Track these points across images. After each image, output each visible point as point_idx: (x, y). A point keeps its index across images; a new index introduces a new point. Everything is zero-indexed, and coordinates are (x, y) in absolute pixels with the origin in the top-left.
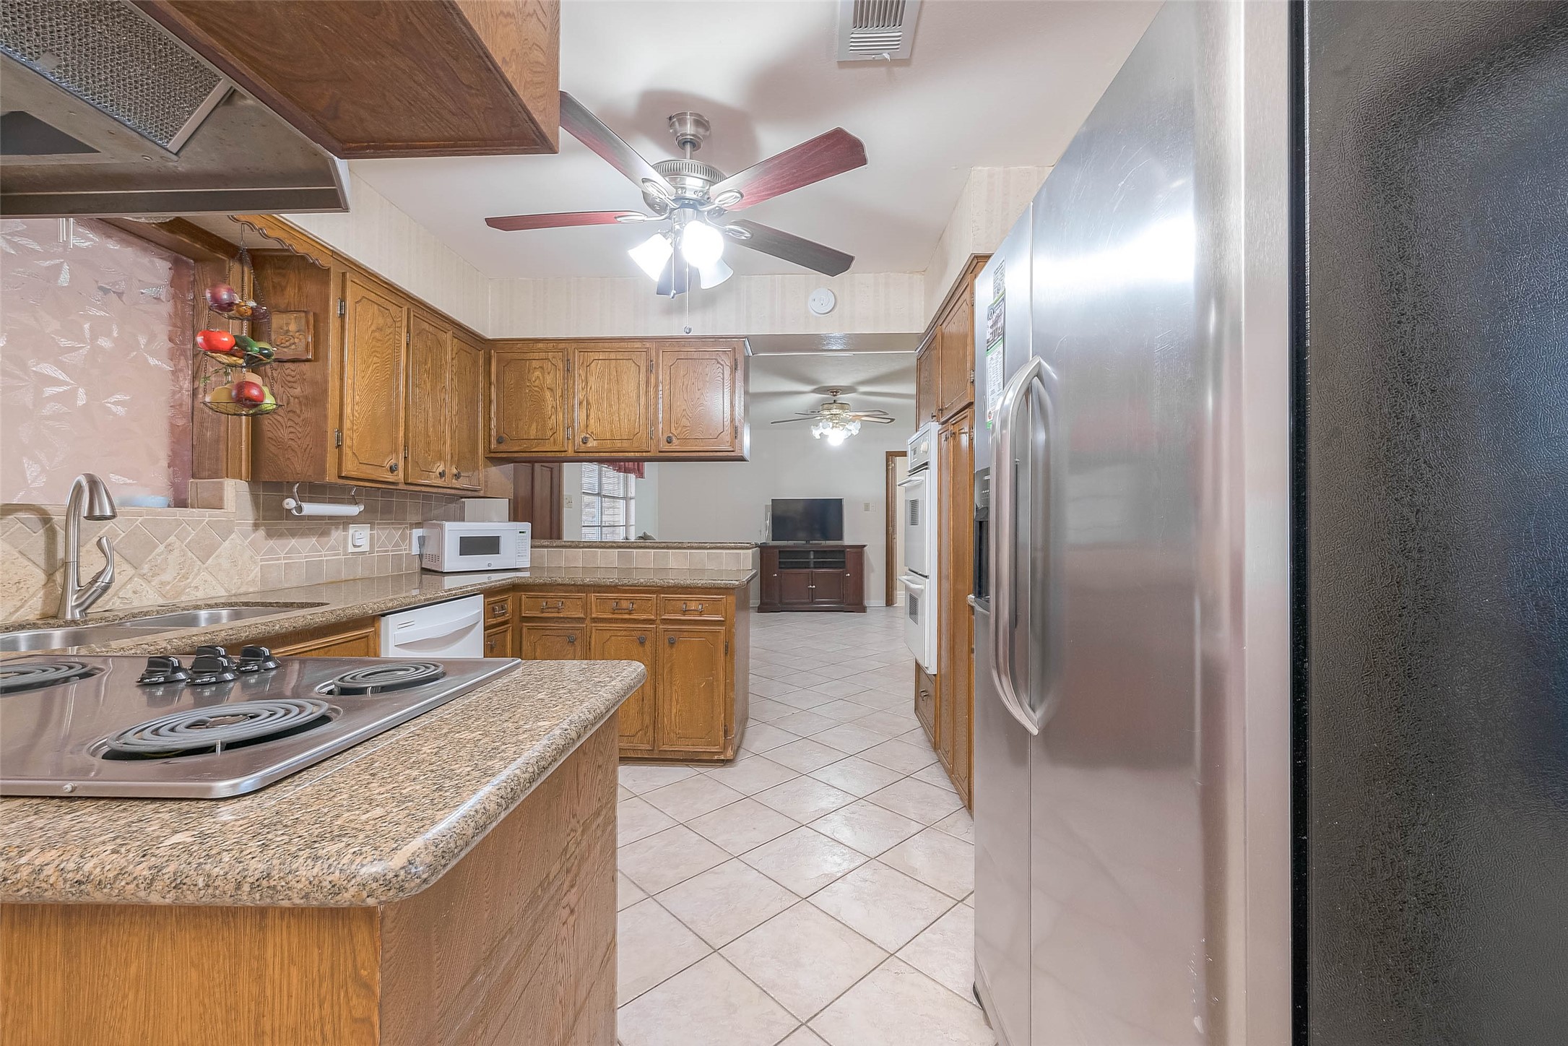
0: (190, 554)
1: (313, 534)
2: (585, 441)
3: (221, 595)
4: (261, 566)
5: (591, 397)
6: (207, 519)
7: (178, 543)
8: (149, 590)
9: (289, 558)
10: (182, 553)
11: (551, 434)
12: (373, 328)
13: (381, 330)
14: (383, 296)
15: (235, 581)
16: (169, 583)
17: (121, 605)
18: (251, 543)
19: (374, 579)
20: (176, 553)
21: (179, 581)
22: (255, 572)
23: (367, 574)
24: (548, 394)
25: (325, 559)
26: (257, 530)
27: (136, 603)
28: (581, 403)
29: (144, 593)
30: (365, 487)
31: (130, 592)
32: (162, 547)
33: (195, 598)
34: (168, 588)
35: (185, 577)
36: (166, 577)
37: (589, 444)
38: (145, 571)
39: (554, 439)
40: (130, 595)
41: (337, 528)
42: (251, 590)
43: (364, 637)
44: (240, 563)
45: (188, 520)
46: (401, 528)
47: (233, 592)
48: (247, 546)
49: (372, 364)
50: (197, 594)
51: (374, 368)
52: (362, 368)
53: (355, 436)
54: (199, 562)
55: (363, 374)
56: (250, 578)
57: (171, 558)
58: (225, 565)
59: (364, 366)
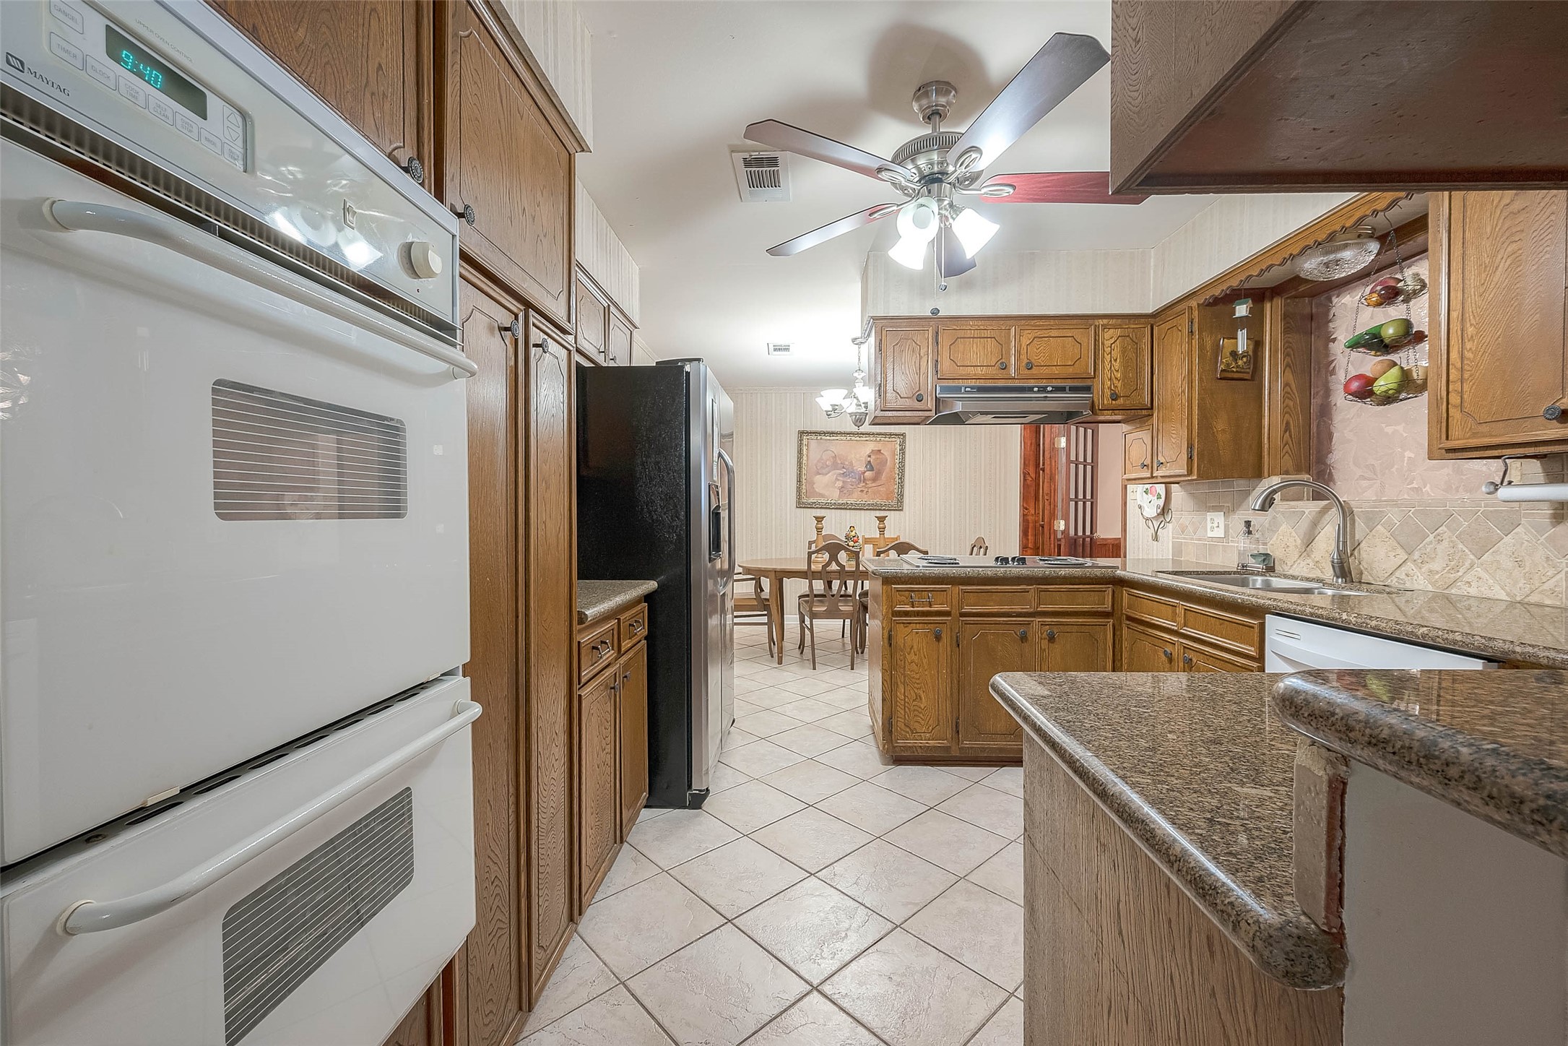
0: (1461, 546)
3: (1501, 598)
6: (1482, 509)
7: (1448, 534)
8: (1419, 575)
10: (1452, 545)
15: (1521, 585)
16: (1437, 572)
17: (1397, 584)
18: (1550, 541)
20: (1445, 543)
21: (1448, 572)
22: (1554, 580)
26: (1559, 522)
29: (1415, 577)
31: (1404, 574)
32: (1431, 537)
33: (1466, 594)
34: (1437, 577)
35: (1455, 569)
36: (1436, 565)
38: (1415, 558)
40: (1403, 576)
42: (1548, 602)
44: (1527, 564)
45: (1458, 510)
47: (1518, 599)
48: (1541, 544)
49: (1503, 261)
50: (1469, 590)
51: (1508, 263)
52: (1480, 280)
53: (1466, 387)
54: (1472, 557)
55: (1482, 290)
56: (1545, 587)
57: (1440, 548)
58: (1507, 563)
59: (1484, 276)
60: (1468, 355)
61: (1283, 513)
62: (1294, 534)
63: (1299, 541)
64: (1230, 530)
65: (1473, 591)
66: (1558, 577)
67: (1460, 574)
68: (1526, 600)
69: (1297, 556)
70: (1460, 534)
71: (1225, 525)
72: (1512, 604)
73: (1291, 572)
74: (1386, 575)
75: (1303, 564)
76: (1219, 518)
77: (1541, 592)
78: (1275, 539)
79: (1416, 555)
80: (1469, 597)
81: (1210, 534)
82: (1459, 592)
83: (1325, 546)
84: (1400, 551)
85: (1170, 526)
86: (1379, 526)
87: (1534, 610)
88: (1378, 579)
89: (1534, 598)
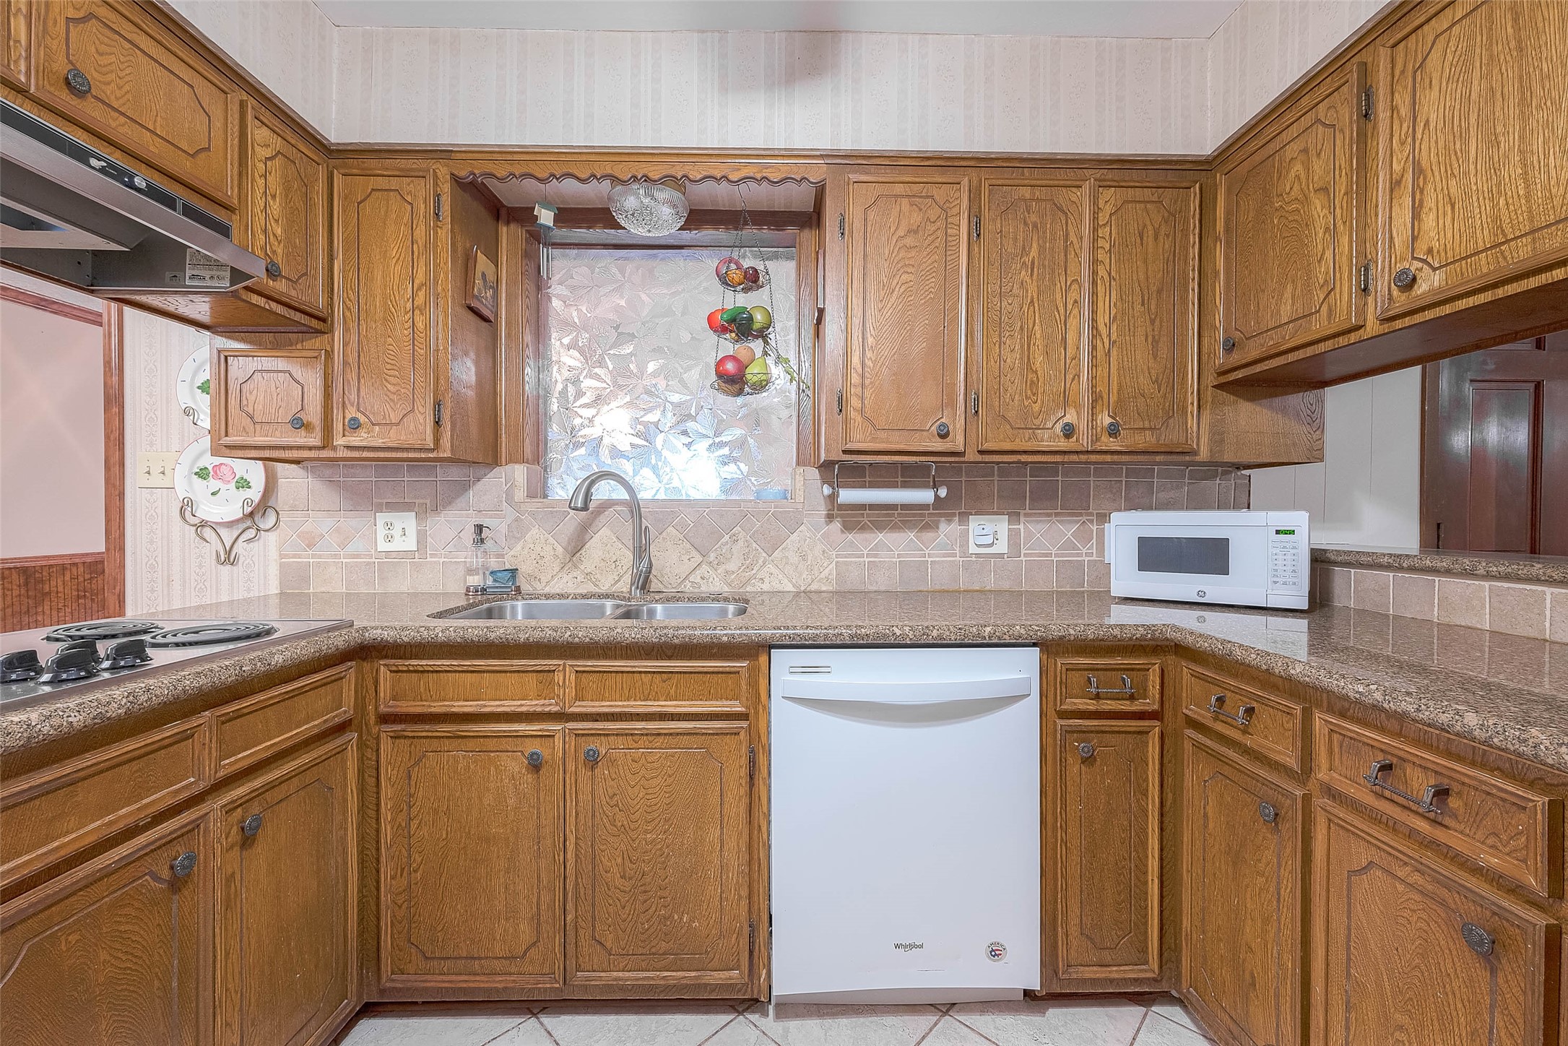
0: (755, 545)
1: (909, 529)
2: (1408, 282)
3: (789, 590)
4: (837, 562)
5: (1424, 153)
6: (772, 510)
7: (743, 533)
8: (715, 577)
9: (876, 556)
10: (746, 544)
11: (1322, 297)
12: (901, 232)
13: (916, 232)
14: (917, 180)
15: (804, 576)
16: (733, 572)
18: (825, 536)
19: (1020, 593)
20: (741, 543)
21: (743, 571)
22: (828, 569)
23: (1006, 585)
24: (1318, 203)
25: (930, 560)
26: (831, 522)
27: (704, 588)
28: (1395, 184)
29: (711, 579)
30: (998, 463)
31: (699, 577)
32: (727, 537)
33: (759, 590)
34: (733, 577)
35: (750, 567)
36: (732, 566)
37: (1422, 288)
38: (711, 559)
39: (1330, 310)
40: (698, 580)
41: (950, 521)
42: (824, 588)
43: (735, 673)
44: (810, 558)
45: (752, 510)
46: (1077, 522)
47: (802, 589)
48: (819, 539)
49: (898, 286)
50: (762, 586)
51: (902, 290)
52: (879, 297)
53: (867, 393)
54: (764, 555)
55: (880, 306)
56: (822, 575)
57: (736, 548)
58: (794, 558)
59: (882, 293)
60: (869, 363)
61: (532, 514)
62: (551, 540)
63: (560, 550)
64: (429, 539)
65: (766, 587)
66: (831, 566)
67: (754, 572)
68: (808, 589)
69: (556, 569)
70: (754, 534)
71: (419, 532)
72: (797, 594)
73: (547, 590)
74: (679, 581)
75: (566, 578)
76: (407, 521)
77: (819, 581)
78: (519, 547)
79: (712, 556)
80: (762, 593)
81: (383, 546)
82: (753, 589)
83: (601, 553)
84: (694, 553)
85: (272, 538)
86: (671, 528)
87: (814, 597)
88: (670, 586)
89: (814, 587)
